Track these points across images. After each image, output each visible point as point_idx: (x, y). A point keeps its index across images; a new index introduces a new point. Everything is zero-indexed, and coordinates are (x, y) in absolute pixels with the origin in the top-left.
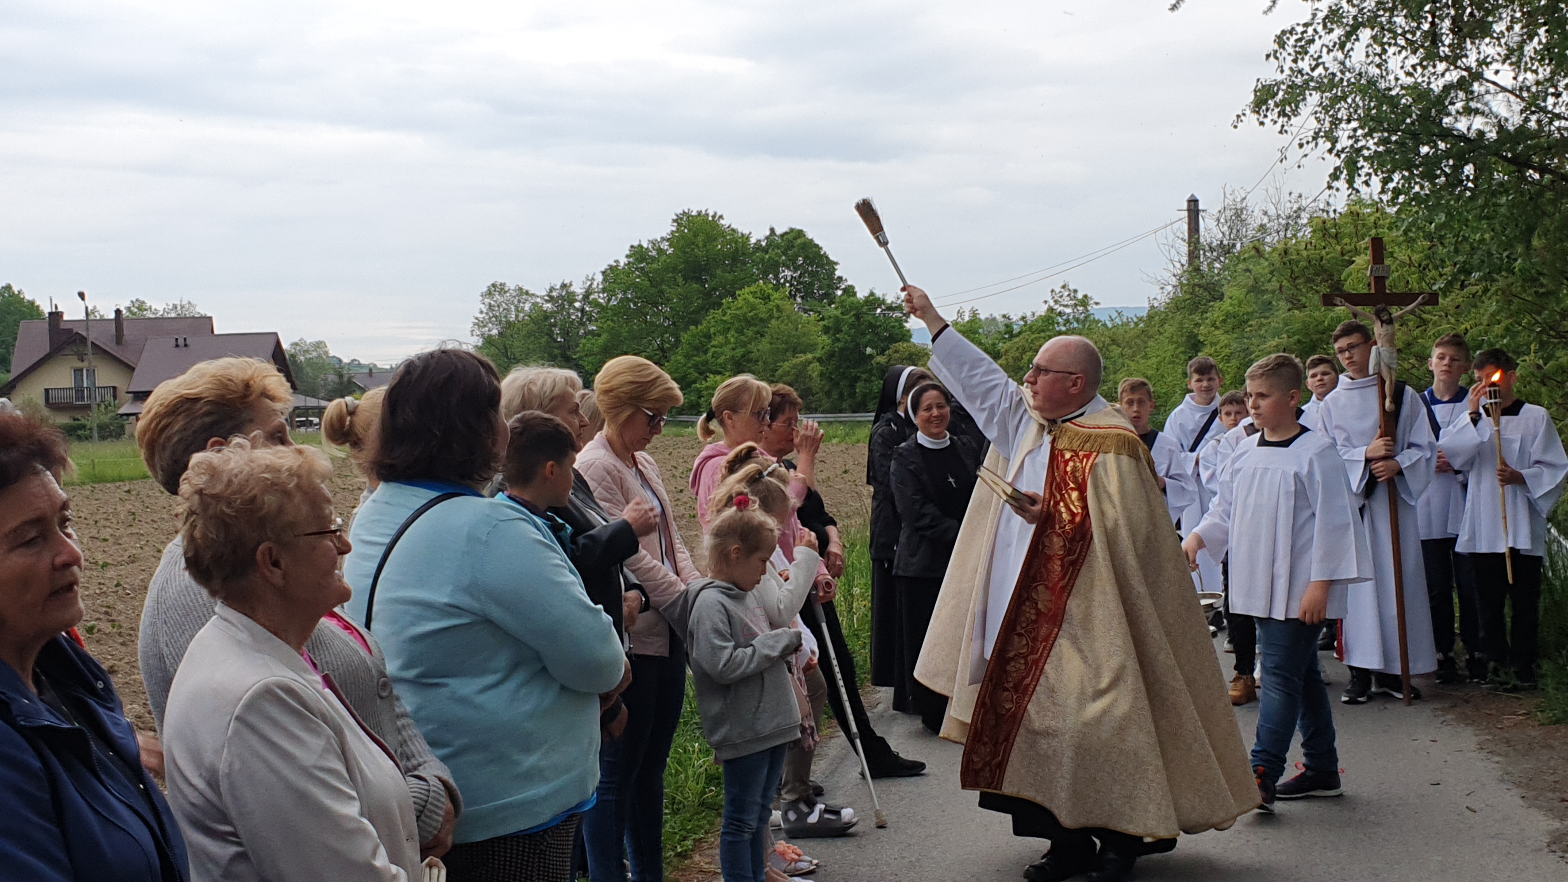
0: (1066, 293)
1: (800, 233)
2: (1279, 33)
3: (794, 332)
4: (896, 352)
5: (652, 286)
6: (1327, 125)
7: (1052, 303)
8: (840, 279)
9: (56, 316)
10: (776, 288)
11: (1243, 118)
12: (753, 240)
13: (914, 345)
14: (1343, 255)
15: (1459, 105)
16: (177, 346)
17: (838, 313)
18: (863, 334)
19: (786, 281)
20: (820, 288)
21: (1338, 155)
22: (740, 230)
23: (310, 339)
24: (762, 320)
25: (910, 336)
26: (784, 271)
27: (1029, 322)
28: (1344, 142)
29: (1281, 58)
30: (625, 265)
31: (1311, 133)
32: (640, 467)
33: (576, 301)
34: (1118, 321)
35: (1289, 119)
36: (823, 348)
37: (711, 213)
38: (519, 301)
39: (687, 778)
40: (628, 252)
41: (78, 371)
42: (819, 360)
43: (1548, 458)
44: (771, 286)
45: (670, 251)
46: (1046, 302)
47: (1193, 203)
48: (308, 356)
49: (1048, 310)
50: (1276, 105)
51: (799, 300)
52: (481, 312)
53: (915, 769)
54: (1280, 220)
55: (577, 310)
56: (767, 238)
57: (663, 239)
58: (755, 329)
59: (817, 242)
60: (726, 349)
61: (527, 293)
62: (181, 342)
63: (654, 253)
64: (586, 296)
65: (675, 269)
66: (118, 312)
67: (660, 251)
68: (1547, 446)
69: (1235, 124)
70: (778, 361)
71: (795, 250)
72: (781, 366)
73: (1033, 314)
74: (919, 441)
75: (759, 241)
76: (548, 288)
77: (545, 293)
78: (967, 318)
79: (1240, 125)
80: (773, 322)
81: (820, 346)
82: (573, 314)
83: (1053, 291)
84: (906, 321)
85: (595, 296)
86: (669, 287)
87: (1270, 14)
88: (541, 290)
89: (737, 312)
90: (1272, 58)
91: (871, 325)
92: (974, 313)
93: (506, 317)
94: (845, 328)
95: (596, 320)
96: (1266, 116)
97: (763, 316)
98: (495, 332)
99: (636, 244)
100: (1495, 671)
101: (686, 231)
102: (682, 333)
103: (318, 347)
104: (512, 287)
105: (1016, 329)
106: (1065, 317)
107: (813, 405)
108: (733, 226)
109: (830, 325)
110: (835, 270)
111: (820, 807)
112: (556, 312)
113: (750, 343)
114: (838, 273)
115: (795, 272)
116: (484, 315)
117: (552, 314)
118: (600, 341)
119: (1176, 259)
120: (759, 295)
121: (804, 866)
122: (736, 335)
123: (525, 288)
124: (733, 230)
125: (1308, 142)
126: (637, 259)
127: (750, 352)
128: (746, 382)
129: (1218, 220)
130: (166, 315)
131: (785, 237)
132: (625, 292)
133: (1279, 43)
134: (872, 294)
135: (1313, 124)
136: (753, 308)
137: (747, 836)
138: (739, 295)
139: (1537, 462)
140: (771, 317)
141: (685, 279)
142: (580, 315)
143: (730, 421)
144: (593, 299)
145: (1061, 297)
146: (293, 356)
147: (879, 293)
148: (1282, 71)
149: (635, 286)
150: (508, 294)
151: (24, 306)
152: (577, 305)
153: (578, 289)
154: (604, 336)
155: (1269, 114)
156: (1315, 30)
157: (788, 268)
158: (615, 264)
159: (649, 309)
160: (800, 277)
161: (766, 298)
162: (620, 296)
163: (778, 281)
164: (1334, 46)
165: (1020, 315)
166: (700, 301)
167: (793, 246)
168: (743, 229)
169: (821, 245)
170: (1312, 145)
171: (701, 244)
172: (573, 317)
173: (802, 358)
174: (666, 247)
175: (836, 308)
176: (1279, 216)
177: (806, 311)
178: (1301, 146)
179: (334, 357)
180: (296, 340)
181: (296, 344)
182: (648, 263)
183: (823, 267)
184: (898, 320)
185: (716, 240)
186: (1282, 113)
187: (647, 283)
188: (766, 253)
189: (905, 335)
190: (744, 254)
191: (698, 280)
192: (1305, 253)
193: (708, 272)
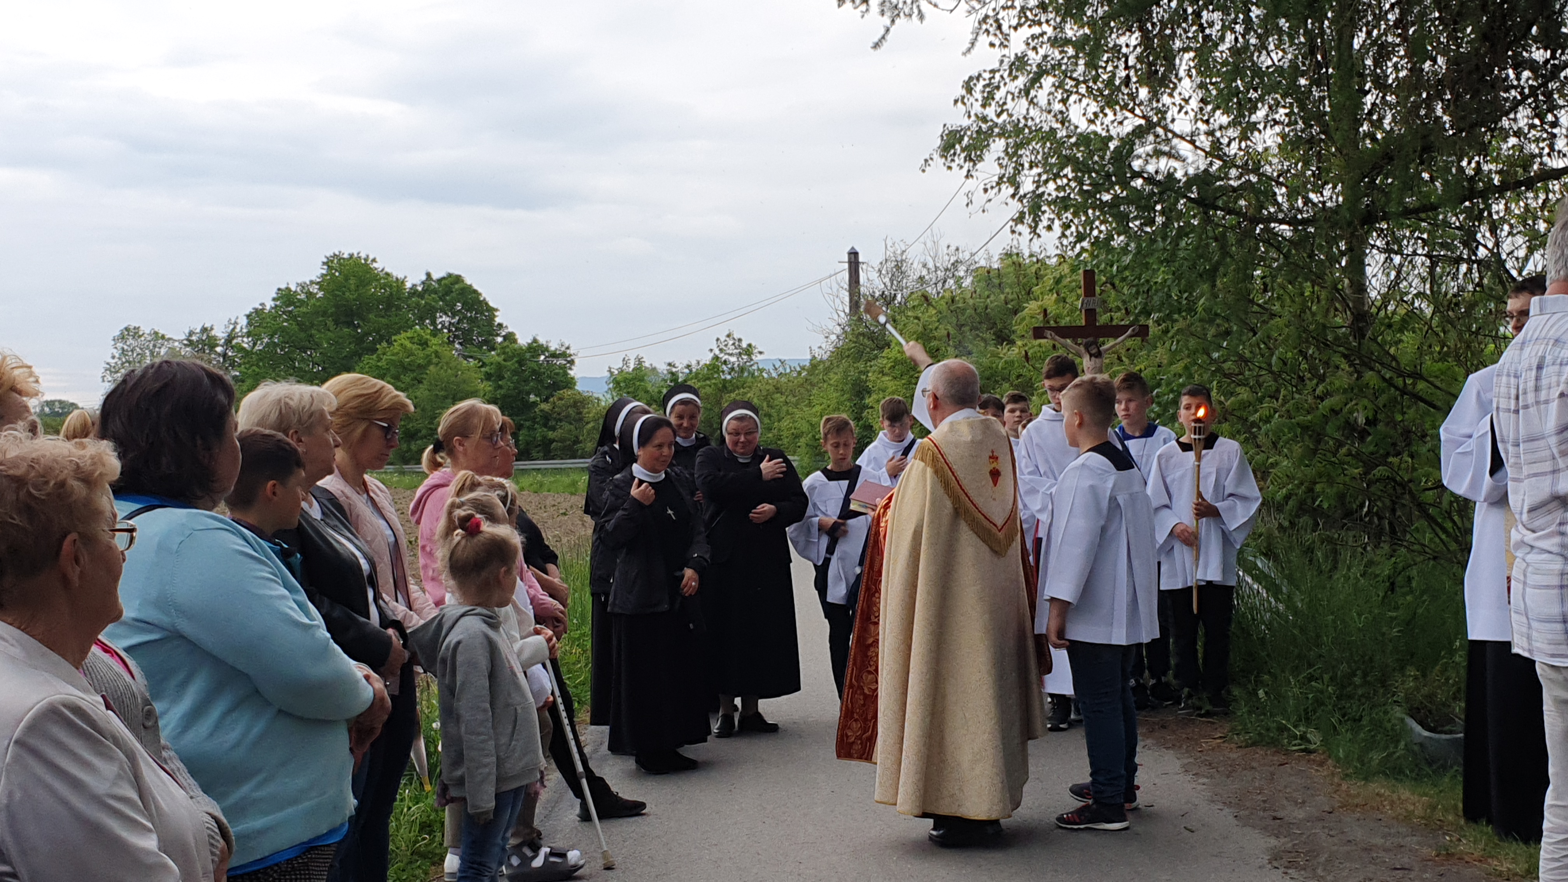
0: (731, 342)
1: (458, 279)
2: (967, 79)
3: (453, 379)
4: (561, 399)
5: (301, 330)
6: (1010, 171)
7: (717, 352)
8: (500, 325)
10: (435, 333)
11: (930, 162)
12: (408, 285)
13: (578, 393)
14: (1006, 303)
17: (500, 359)
18: (526, 381)
19: (443, 326)
20: (480, 334)
21: (1020, 200)
22: (395, 274)
24: (419, 367)
25: (575, 384)
26: (441, 317)
27: (694, 370)
29: (968, 104)
30: (272, 308)
31: (995, 179)
32: (371, 494)
33: (217, 345)
34: (781, 370)
35: (975, 163)
37: (363, 255)
38: (155, 346)
40: (275, 295)
43: (1242, 491)
44: (429, 331)
45: (320, 294)
46: (711, 350)
47: (854, 255)
49: (713, 358)
50: (963, 150)
51: (458, 346)
52: (113, 357)
53: (635, 809)
54: (939, 272)
55: (219, 355)
56: (423, 283)
57: (312, 282)
58: (411, 376)
59: (475, 287)
61: (163, 337)
63: (303, 296)
64: (229, 340)
65: (324, 314)
67: (310, 295)
68: (1240, 479)
69: (923, 168)
71: (454, 295)
73: (699, 363)
75: (414, 285)
76: (187, 332)
77: (183, 337)
78: (632, 366)
80: (432, 368)
83: (718, 340)
84: (570, 369)
85: (239, 340)
86: (319, 331)
88: (178, 334)
89: (393, 358)
90: (959, 104)
91: (534, 372)
92: (640, 361)
94: (507, 375)
95: (239, 366)
96: (953, 161)
97: (421, 361)
99: (283, 286)
101: (337, 274)
104: (148, 332)
106: (729, 366)
108: (387, 270)
109: (492, 371)
110: (495, 316)
111: (545, 850)
114: (498, 320)
115: (453, 317)
116: (116, 360)
119: (841, 308)
120: (416, 340)
123: (161, 332)
124: (387, 274)
125: (992, 187)
126: (284, 303)
129: (880, 271)
131: (443, 282)
132: (271, 336)
133: (967, 89)
134: (535, 341)
135: (997, 170)
136: (410, 354)
138: (395, 341)
139: (1232, 495)
140: (430, 363)
141: (337, 323)
142: (221, 360)
143: (461, 448)
144: (237, 344)
145: (726, 345)
147: (542, 340)
148: (969, 117)
149: (283, 330)
150: (143, 339)
152: (219, 349)
153: (220, 333)
155: (955, 158)
156: (1001, 77)
157: (446, 314)
158: (260, 307)
159: (297, 355)
160: (458, 323)
161: (424, 344)
162: (266, 340)
163: (435, 327)
164: (1019, 93)
165: (685, 363)
166: (352, 346)
167: (452, 291)
168: (397, 273)
169: (480, 290)
170: (996, 190)
171: (353, 287)
174: (316, 291)
175: (497, 355)
176: (937, 268)
177: (465, 358)
178: (986, 190)
182: (296, 307)
183: (482, 314)
184: (563, 367)
185: (369, 283)
186: (968, 158)
187: (296, 328)
188: (422, 298)
189: (570, 383)
190: (399, 299)
191: (350, 324)
192: (971, 302)
193: (361, 316)
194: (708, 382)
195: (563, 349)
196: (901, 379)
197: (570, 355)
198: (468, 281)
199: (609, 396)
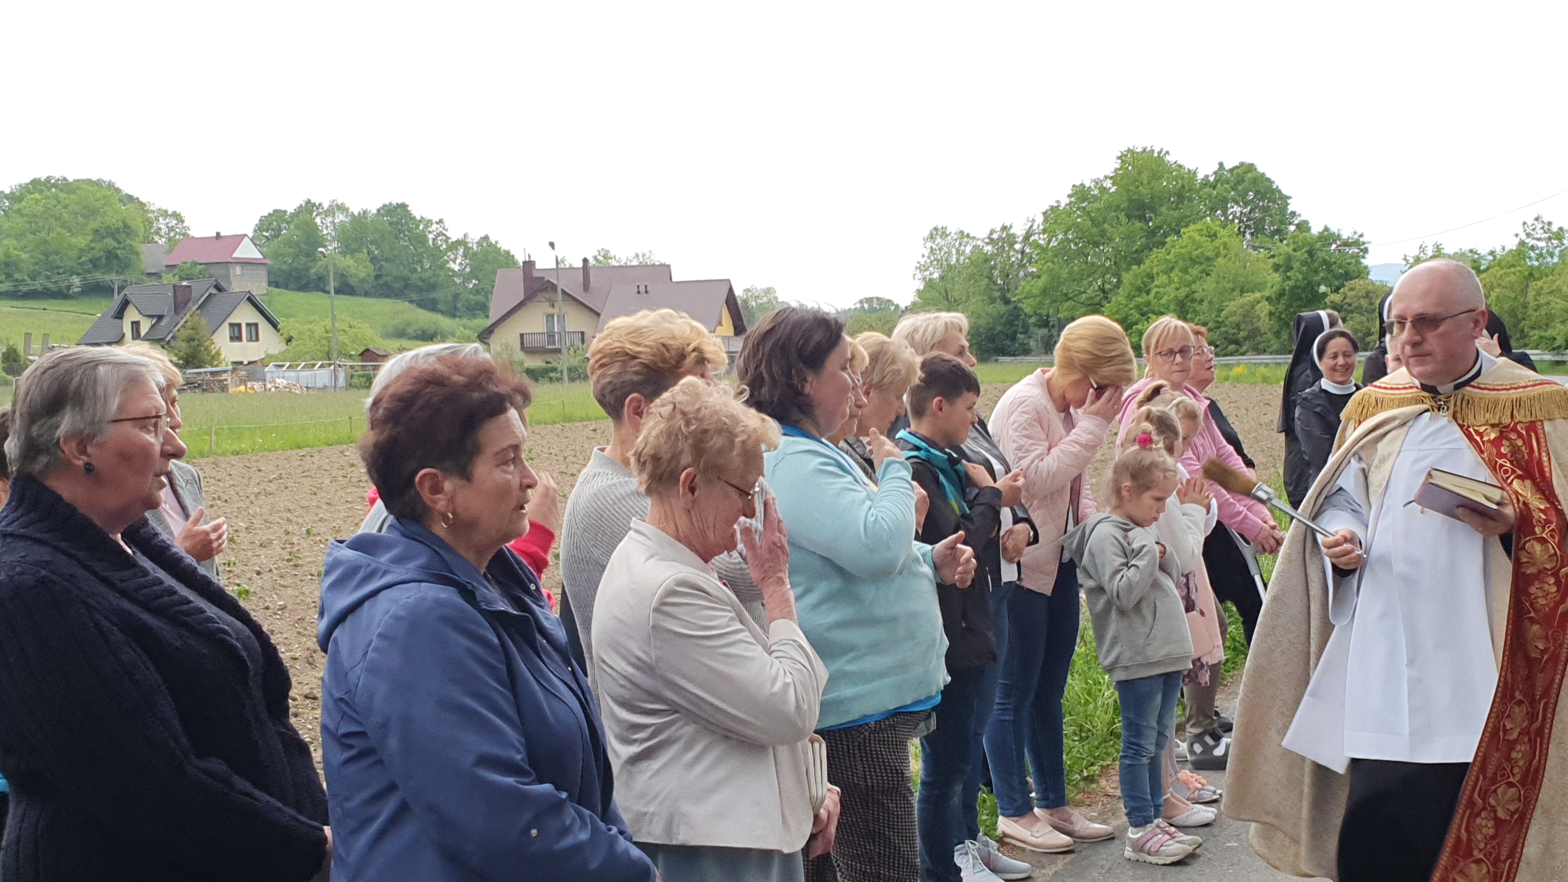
0: (1539, 226)
1: (1251, 167)
3: (1240, 271)
4: (1352, 289)
7: (1523, 236)
8: (1293, 214)
9: (529, 265)
10: (1223, 225)
12: (1200, 176)
13: (1372, 282)
16: (639, 292)
17: (1289, 250)
18: (1316, 272)
20: (1272, 223)
22: (1188, 166)
23: (760, 285)
24: (1208, 259)
25: (1368, 273)
26: (1233, 207)
27: (1498, 257)
30: (1067, 205)
33: (1016, 242)
36: (1272, 287)
37: (1157, 149)
38: (960, 244)
40: (1070, 192)
41: (550, 317)
42: (1268, 299)
44: (1218, 222)
45: (1113, 189)
46: (1517, 235)
48: (759, 301)
49: (1519, 244)
51: (1248, 236)
52: (923, 256)
55: (1017, 252)
56: (1215, 173)
57: (1106, 177)
58: (1201, 268)
59: (1268, 176)
60: (1170, 290)
61: (968, 235)
62: (642, 289)
63: (1096, 192)
64: (1027, 237)
65: (1118, 208)
66: (585, 261)
67: (1103, 190)
70: (1223, 301)
71: (1246, 184)
72: (1227, 306)
73: (1503, 248)
74: (1324, 387)
75: (1207, 176)
76: (988, 230)
80: (1218, 260)
81: (1269, 285)
82: (1013, 256)
84: (1364, 257)
86: (1112, 226)
88: (981, 233)
89: (1182, 251)
91: (1325, 262)
92: (1438, 248)
93: (947, 260)
94: (1296, 265)
95: (1036, 262)
97: (1209, 254)
98: (936, 275)
99: (1078, 183)
101: (1130, 168)
102: (1123, 274)
103: (766, 293)
104: (954, 231)
105: (1484, 264)
106: (1537, 252)
107: (1261, 346)
109: (1281, 262)
110: (1288, 204)
111: (1227, 740)
112: (996, 255)
113: (1195, 282)
114: (1291, 208)
115: (1246, 208)
116: (925, 259)
117: (993, 256)
118: (1040, 283)
120: (1204, 232)
121: (1207, 795)
122: (1180, 274)
124: (1180, 166)
126: (1078, 199)
127: (1194, 292)
130: (629, 264)
131: (1236, 171)
132: (1066, 233)
134: (1326, 229)
136: (1197, 246)
137: (1145, 760)
138: (1184, 233)
140: (1218, 255)
141: (1129, 217)
142: (1020, 256)
144: (1034, 240)
145: (1534, 230)
146: (745, 302)
147: (1334, 229)
149: (1077, 225)
150: (949, 238)
151: (501, 255)
152: (1018, 247)
153: (1019, 231)
154: (1044, 278)
157: (1237, 203)
158: (1056, 204)
159: (1091, 249)
160: (1250, 213)
161: (1213, 236)
162: (1060, 237)
163: (1227, 218)
165: (1489, 249)
166: (1143, 240)
167: (1243, 181)
171: (1145, 182)
172: (1013, 259)
173: (1249, 297)
174: (1109, 186)
175: (1287, 245)
177: (1255, 248)
180: (749, 287)
181: (748, 291)
183: (1274, 202)
184: (1356, 257)
185: (1161, 177)
187: (1089, 223)
188: (1214, 188)
189: (1362, 273)
190: (1192, 191)
191: (1142, 218)
193: (1153, 209)
194: (1513, 269)
195: (1356, 237)
197: (1364, 243)
198: (1261, 169)
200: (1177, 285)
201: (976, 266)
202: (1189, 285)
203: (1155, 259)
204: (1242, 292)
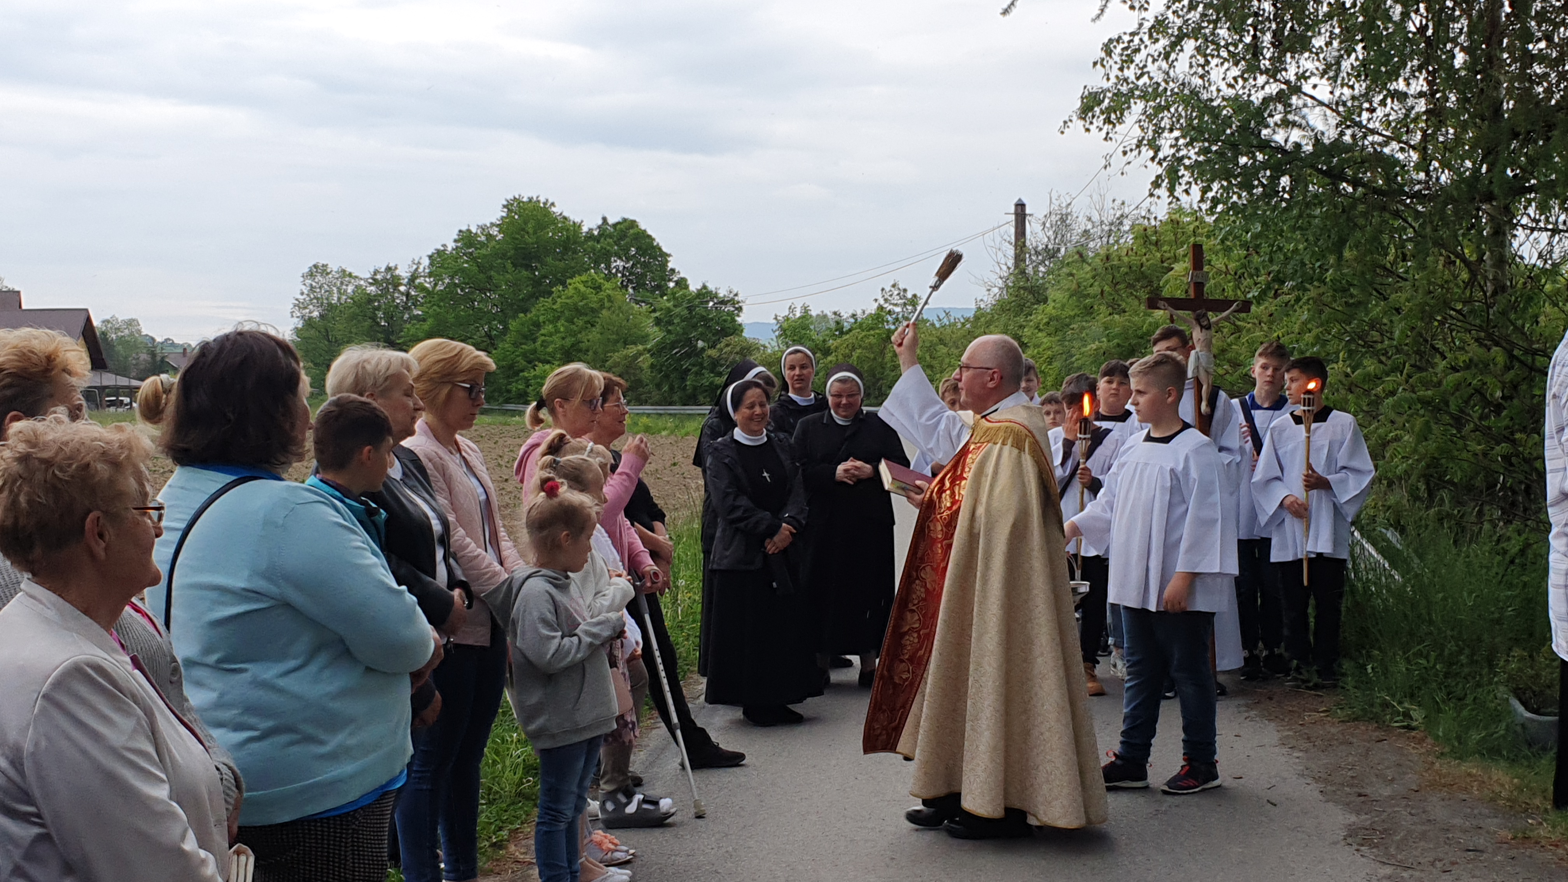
0: (896, 292)
1: (633, 224)
2: (1106, 41)
3: (624, 323)
4: (728, 345)
5: (481, 271)
6: (1150, 133)
7: (882, 302)
8: (673, 271)
10: (609, 277)
11: (1069, 124)
12: (585, 229)
13: (745, 339)
14: (1162, 262)
15: (1278, 118)
17: (670, 305)
18: (695, 327)
19: (618, 271)
20: (653, 279)
21: (1160, 163)
22: (572, 218)
23: (122, 316)
24: (593, 310)
25: (742, 331)
26: (615, 261)
27: (859, 320)
28: (1166, 151)
29: (1108, 66)
30: (453, 249)
31: (1135, 141)
32: (464, 454)
33: (401, 284)
34: (946, 321)
35: (1114, 126)
36: (654, 340)
37: (542, 200)
38: (342, 283)
39: (504, 767)
40: (456, 237)
43: (1355, 464)
44: (603, 275)
45: (500, 237)
46: (876, 300)
47: (1020, 207)
48: (120, 334)
49: (878, 308)
50: (1102, 112)
51: (631, 291)
52: (302, 294)
53: (734, 760)
54: (1103, 226)
55: (402, 294)
56: (599, 227)
57: (492, 224)
58: (586, 319)
59: (649, 232)
60: (556, 338)
61: (350, 275)
63: (483, 238)
64: (412, 280)
65: (504, 256)
67: (490, 237)
68: (1353, 453)
69: (1062, 129)
70: (608, 352)
71: (628, 240)
72: (611, 357)
73: (864, 312)
74: (736, 437)
75: (591, 230)
76: (372, 270)
77: (368, 276)
78: (798, 315)
79: (1066, 131)
80: (604, 312)
81: (652, 338)
82: (398, 298)
83: (883, 290)
84: (738, 316)
85: (421, 280)
86: (498, 273)
87: (1098, 22)
88: (364, 273)
89: (568, 301)
90: (1099, 66)
91: (703, 318)
92: (806, 309)
93: (327, 299)
94: (677, 320)
95: (422, 305)
96: (1091, 123)
97: (594, 305)
98: (316, 314)
99: (464, 228)
100: (1298, 669)
101: (516, 217)
102: (510, 321)
103: (130, 325)
104: (335, 269)
105: (846, 326)
106: (894, 316)
107: (643, 397)
108: (565, 214)
109: (662, 317)
110: (667, 261)
111: (639, 797)
112: (381, 296)
113: (580, 333)
114: (670, 265)
115: (627, 262)
116: (305, 296)
117: (376, 297)
118: (425, 326)
119: (1003, 261)
120: (590, 284)
121: (620, 856)
122: (566, 324)
123: (349, 270)
124: (565, 218)
125: (1131, 150)
126: (465, 244)
127: (580, 342)
128: (578, 370)
129: (1044, 224)
131: (619, 226)
132: (452, 277)
133: (1106, 51)
134: (704, 287)
135: (1137, 132)
136: (584, 297)
137: (563, 826)
138: (570, 284)
139: (1344, 468)
140: (602, 307)
141: (515, 265)
142: (405, 299)
143: (561, 410)
144: (419, 283)
145: (891, 295)
146: (104, 334)
147: (711, 287)
148: (1108, 79)
149: (463, 270)
150: (330, 276)
152: (402, 288)
153: (404, 272)
154: (430, 321)
155: (1094, 121)
156: (1141, 40)
157: (620, 258)
158: (442, 248)
159: (477, 295)
160: (632, 267)
161: (598, 288)
162: (447, 281)
163: (610, 272)
164: (1159, 56)
165: (851, 312)
166: (529, 289)
167: (626, 237)
168: (574, 217)
169: (654, 235)
170: (1136, 152)
171: (531, 231)
172: (398, 301)
173: (632, 350)
174: (495, 233)
175: (668, 300)
176: (1102, 222)
177: (637, 302)
178: (1125, 153)
179: (147, 335)
180: (108, 317)
181: (108, 321)
182: (476, 249)
183: (655, 258)
184: (730, 314)
185: (547, 227)
186: (1108, 121)
187: (475, 269)
188: (598, 242)
189: (737, 329)
190: (575, 243)
191: (528, 267)
192: (1126, 259)
193: (538, 259)
194: (872, 332)
195: (731, 296)
196: (1055, 335)
197: (738, 302)
198: (643, 226)
199: (774, 344)
200: (563, 335)
201: (359, 306)
202: (575, 335)
203: (541, 308)
204: (626, 343)
